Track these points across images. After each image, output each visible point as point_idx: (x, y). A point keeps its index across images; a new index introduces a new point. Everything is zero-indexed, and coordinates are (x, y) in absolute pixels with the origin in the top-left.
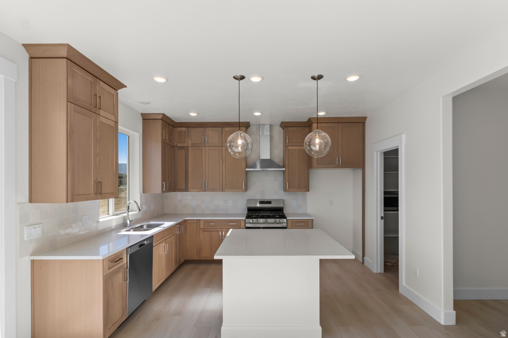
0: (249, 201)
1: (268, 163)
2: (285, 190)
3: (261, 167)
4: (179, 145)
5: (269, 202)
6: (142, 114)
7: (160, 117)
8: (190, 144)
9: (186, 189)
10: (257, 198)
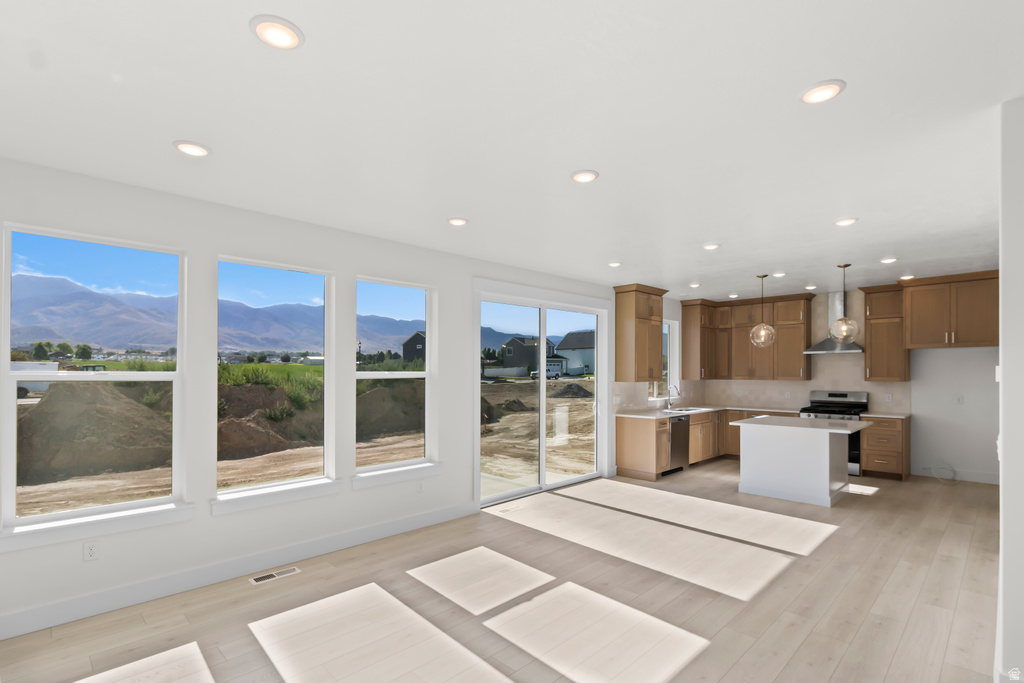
0: (813, 392)
2: (866, 380)
4: (721, 327)
5: (845, 395)
6: (681, 302)
7: (699, 302)
8: (734, 325)
9: (729, 377)
10: (824, 390)
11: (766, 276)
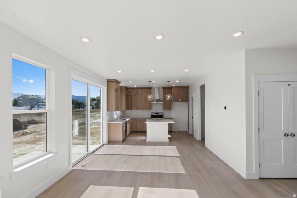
0: (152, 113)
1: (158, 101)
2: (164, 109)
3: (156, 102)
4: (129, 95)
5: (159, 113)
7: (125, 87)
8: (133, 94)
9: (132, 109)
10: (154, 112)
11: (150, 82)
